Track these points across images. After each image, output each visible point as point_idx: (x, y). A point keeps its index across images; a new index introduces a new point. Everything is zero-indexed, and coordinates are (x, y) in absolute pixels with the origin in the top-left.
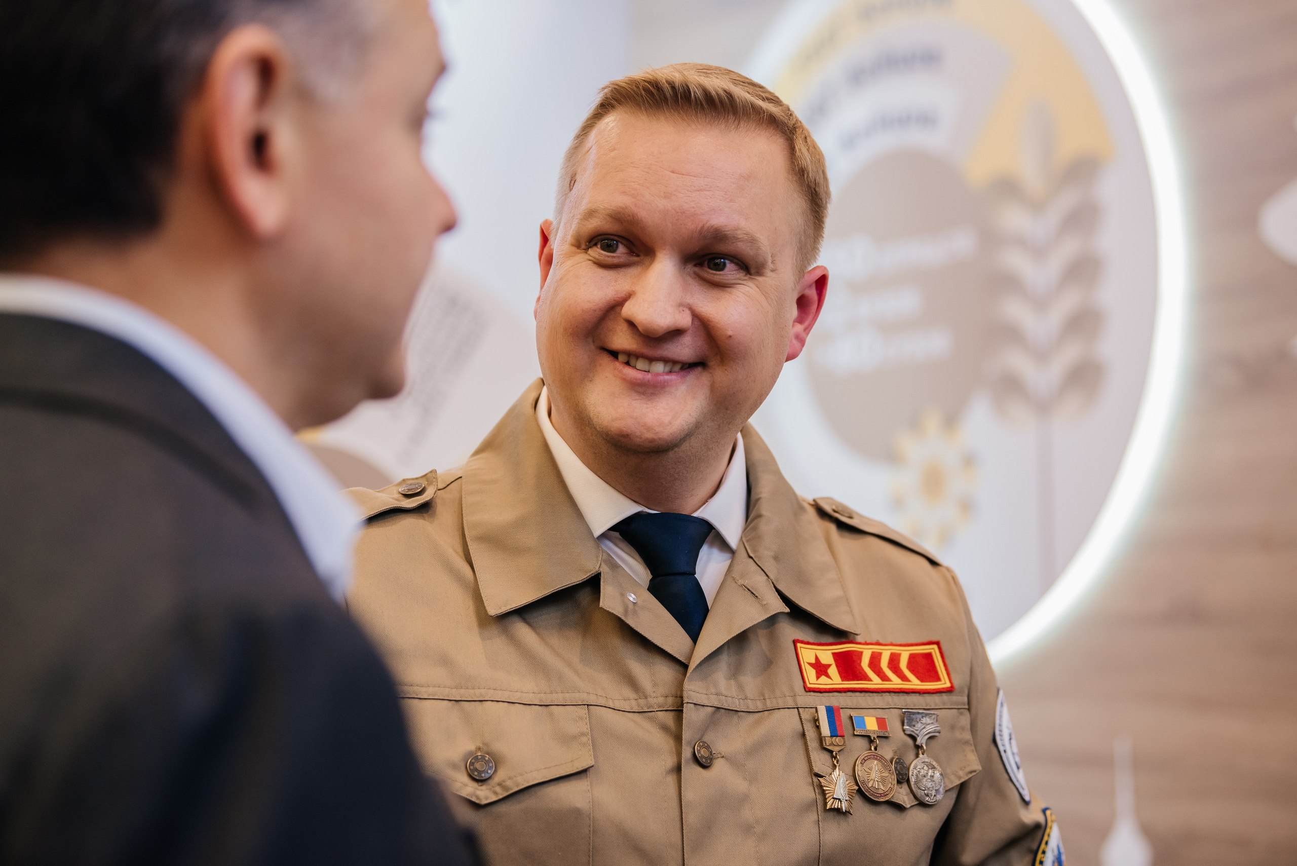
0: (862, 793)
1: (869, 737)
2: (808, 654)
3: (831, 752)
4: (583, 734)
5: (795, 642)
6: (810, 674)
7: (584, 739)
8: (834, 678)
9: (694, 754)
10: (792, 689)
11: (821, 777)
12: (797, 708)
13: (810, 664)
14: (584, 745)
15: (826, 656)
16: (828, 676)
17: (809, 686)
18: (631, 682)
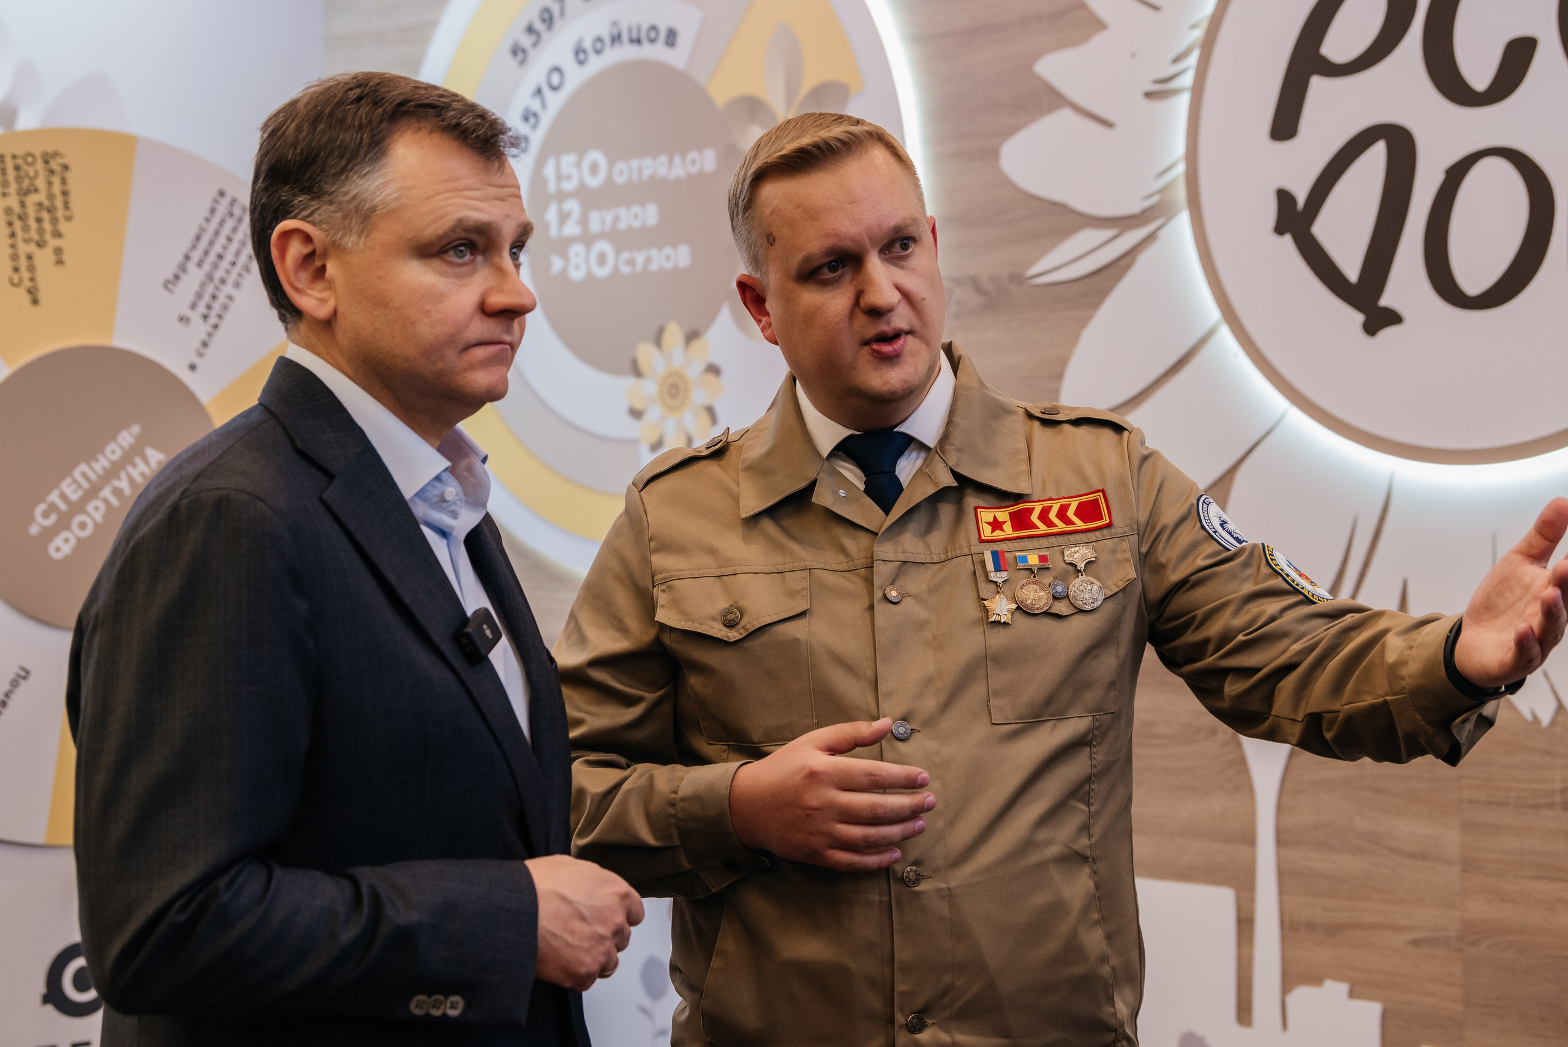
0: (1021, 610)
1: (1031, 569)
2: (986, 516)
3: (996, 582)
4: (804, 589)
5: (976, 509)
6: (987, 531)
7: (804, 592)
8: (1008, 530)
9: (885, 595)
10: (968, 541)
11: (985, 600)
12: (971, 555)
13: (988, 523)
14: (804, 596)
15: (1003, 515)
16: (1002, 530)
17: (983, 538)
18: (843, 550)
